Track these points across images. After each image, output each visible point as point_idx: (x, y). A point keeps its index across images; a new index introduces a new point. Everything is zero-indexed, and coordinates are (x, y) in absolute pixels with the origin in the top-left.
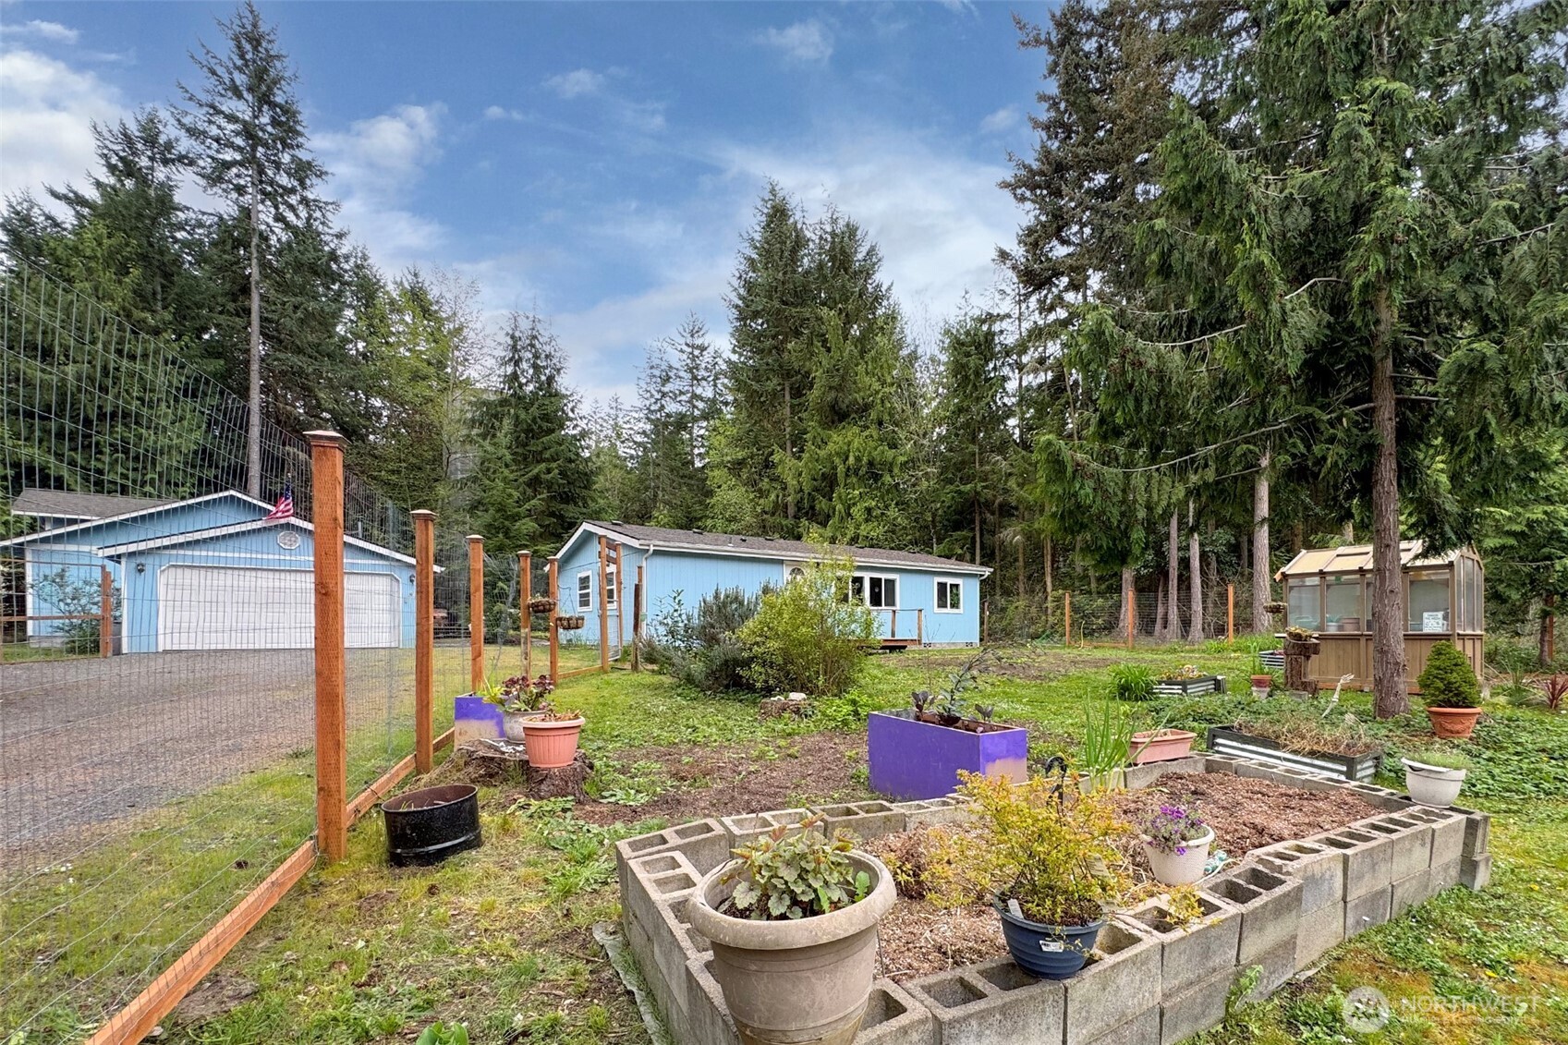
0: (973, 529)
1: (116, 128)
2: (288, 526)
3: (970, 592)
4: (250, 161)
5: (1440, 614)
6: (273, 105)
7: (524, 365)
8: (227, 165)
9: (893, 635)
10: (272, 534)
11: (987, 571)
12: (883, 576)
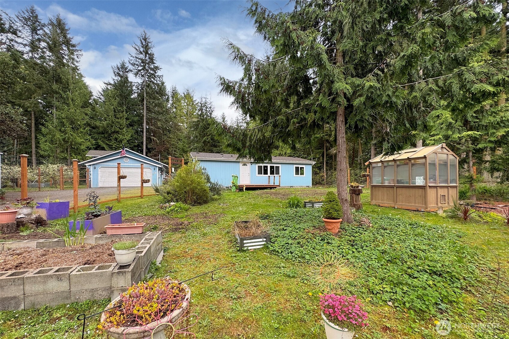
0: (324, 149)
1: (116, 66)
2: (126, 157)
3: (308, 171)
4: (144, 69)
5: (422, 178)
6: (149, 54)
7: (204, 111)
8: (140, 70)
9: (269, 184)
10: (123, 159)
11: (314, 163)
12: (275, 165)
